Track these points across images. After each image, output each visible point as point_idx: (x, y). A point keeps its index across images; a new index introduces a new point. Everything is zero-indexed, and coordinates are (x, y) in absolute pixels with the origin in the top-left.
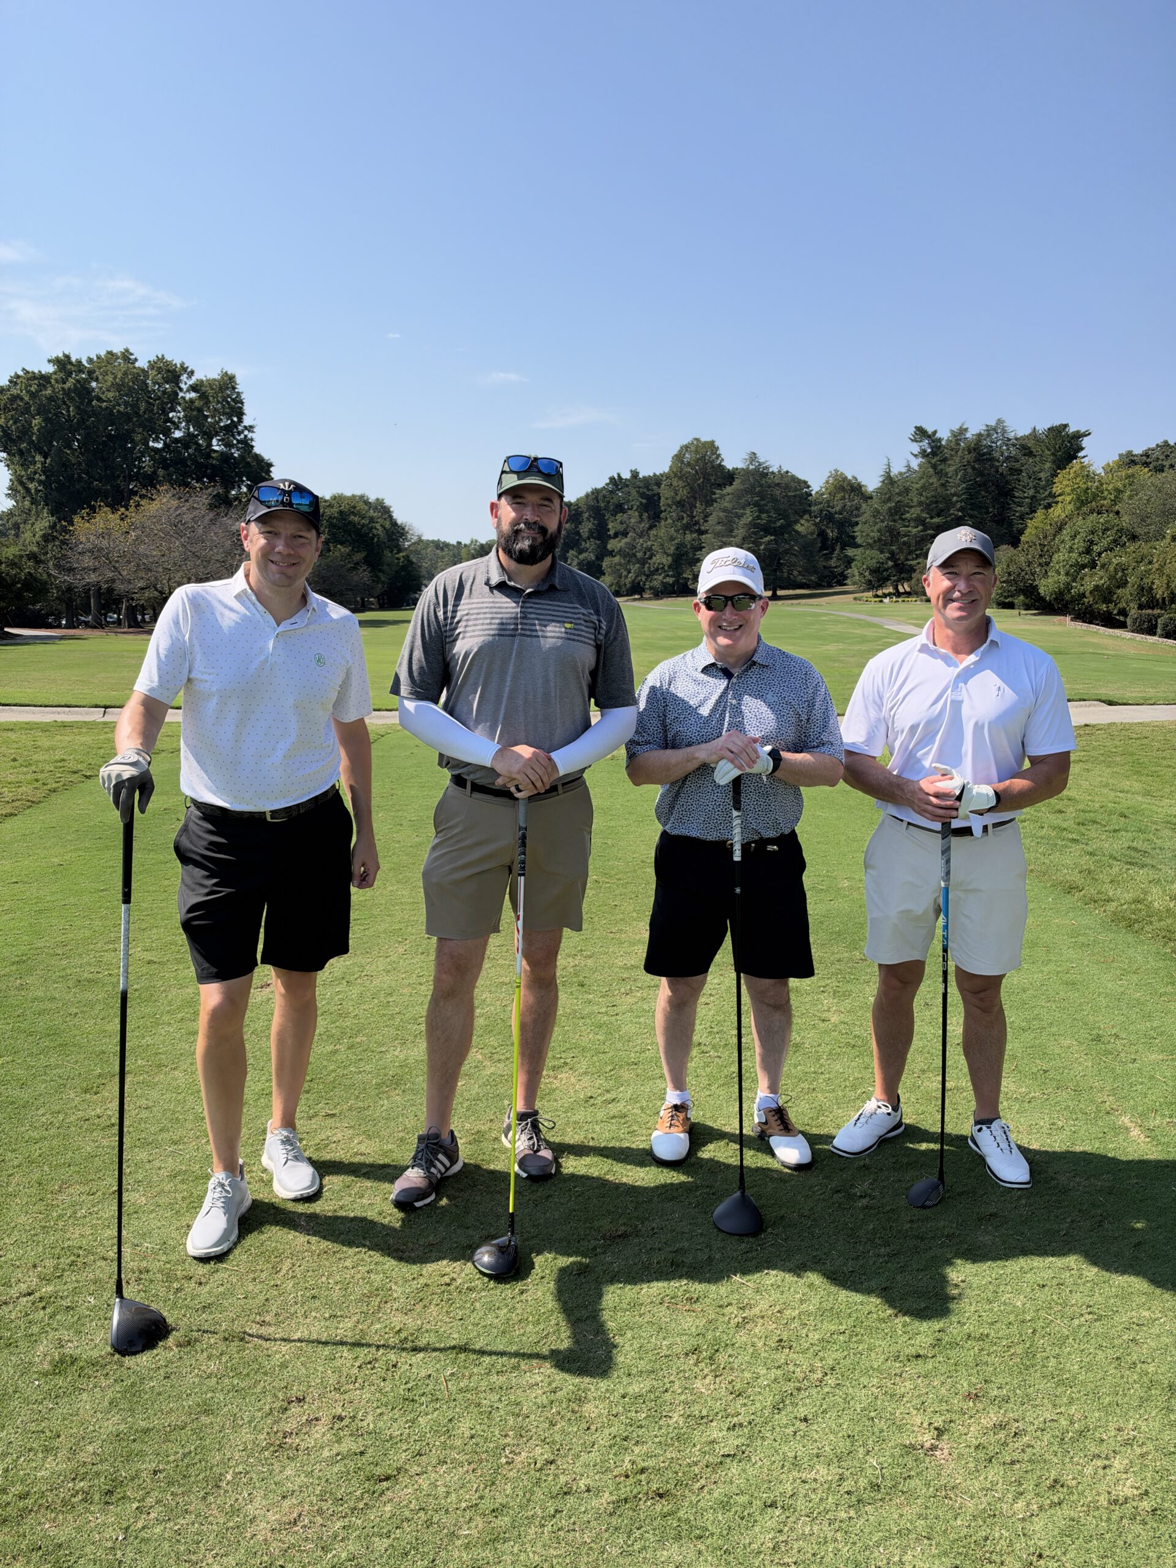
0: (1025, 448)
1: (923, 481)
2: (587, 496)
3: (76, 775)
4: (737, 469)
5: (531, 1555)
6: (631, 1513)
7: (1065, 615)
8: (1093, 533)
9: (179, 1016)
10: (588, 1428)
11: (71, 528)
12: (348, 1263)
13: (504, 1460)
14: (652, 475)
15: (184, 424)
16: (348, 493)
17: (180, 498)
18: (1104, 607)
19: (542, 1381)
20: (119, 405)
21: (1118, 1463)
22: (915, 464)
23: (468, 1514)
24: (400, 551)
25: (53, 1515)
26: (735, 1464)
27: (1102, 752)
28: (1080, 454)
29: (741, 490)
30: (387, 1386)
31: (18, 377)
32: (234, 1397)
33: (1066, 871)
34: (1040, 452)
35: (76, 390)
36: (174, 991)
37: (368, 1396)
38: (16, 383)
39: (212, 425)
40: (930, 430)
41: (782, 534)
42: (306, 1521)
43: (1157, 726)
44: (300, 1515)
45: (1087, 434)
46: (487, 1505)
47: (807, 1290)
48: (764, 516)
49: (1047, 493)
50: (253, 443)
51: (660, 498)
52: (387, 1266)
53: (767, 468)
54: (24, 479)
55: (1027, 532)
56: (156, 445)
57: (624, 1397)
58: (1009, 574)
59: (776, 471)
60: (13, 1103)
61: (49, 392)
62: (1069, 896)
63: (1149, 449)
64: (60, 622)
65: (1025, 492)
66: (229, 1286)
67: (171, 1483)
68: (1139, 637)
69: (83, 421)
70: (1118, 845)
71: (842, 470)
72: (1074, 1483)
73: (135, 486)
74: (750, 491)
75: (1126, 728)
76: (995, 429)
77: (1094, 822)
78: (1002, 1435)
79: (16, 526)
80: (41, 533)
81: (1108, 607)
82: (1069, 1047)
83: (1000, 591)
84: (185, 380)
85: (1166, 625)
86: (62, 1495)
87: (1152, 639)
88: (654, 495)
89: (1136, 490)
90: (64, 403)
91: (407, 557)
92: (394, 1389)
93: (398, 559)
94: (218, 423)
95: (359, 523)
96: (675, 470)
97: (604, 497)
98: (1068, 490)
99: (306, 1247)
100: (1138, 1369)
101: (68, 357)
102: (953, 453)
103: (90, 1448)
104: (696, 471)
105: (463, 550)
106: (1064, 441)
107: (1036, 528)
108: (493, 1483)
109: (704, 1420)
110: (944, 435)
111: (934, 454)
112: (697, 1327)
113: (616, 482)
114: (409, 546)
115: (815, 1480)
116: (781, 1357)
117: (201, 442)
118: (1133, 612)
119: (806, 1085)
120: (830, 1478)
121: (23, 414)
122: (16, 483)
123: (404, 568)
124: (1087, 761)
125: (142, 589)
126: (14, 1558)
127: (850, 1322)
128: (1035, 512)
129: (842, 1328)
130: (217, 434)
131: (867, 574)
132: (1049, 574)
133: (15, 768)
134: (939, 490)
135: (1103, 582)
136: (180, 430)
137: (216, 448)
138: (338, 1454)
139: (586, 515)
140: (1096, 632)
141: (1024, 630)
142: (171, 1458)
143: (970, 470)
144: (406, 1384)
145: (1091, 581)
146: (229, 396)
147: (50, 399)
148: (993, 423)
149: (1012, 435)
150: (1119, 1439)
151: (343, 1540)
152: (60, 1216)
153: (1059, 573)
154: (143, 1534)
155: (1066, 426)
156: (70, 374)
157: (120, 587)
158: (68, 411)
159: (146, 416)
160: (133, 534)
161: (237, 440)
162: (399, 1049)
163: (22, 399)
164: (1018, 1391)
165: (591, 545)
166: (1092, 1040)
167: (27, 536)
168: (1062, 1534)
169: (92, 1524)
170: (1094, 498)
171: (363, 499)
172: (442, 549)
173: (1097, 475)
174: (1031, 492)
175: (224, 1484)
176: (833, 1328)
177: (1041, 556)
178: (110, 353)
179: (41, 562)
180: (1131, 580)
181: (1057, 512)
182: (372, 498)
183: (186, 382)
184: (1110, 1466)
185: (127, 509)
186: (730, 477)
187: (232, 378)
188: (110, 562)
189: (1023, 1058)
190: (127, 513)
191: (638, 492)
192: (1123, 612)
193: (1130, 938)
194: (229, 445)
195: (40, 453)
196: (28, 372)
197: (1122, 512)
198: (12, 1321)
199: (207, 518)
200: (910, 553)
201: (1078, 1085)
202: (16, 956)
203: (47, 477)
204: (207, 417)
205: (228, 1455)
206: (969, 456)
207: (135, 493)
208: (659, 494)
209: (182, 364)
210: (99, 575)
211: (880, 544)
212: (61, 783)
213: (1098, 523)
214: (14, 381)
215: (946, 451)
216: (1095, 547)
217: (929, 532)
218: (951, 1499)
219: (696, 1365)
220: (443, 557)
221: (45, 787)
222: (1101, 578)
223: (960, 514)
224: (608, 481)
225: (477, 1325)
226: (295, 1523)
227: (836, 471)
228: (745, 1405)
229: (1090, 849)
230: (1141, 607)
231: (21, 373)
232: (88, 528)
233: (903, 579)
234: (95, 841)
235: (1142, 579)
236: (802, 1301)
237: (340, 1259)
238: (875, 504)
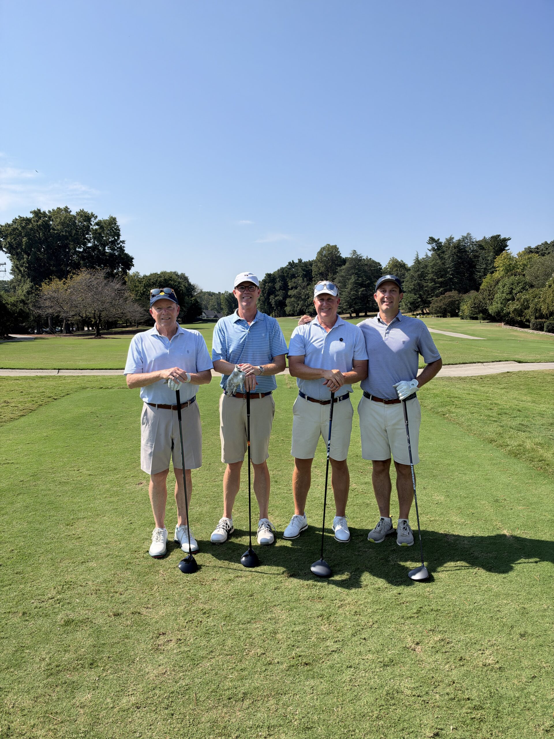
0: (481, 246)
1: (434, 262)
2: (278, 271)
3: (50, 398)
4: (347, 258)
5: (256, 684)
6: (295, 670)
7: (501, 322)
8: (513, 285)
9: (104, 496)
10: (278, 643)
11: (41, 288)
12: (181, 586)
13: (245, 654)
14: (308, 261)
15: (92, 240)
16: (168, 271)
17: (91, 274)
18: (519, 319)
19: (260, 627)
20: (63, 232)
21: (487, 652)
22: (430, 254)
23: (231, 671)
24: (192, 297)
25: (70, 672)
26: (336, 654)
27: (515, 384)
28: (507, 248)
29: (349, 267)
30: (198, 629)
31: (17, 219)
32: (137, 633)
33: (490, 434)
34: (488, 248)
35: (43, 225)
36: (101, 486)
37: (191, 632)
38: (15, 223)
39: (105, 240)
40: (436, 239)
41: (369, 287)
42: (169, 673)
43: (540, 372)
44: (166, 671)
45: (509, 239)
46: (239, 668)
47: (367, 594)
48: (360, 279)
49: (491, 266)
50: (125, 249)
51: (312, 271)
52: (196, 588)
53: (361, 257)
54: (19, 266)
55: (483, 284)
56: (80, 250)
57: (292, 632)
58: (475, 304)
59: (365, 258)
60: (37, 530)
61: (30, 226)
62: (491, 444)
63: (538, 246)
64: (34, 331)
65: (481, 266)
66: (133, 595)
67: (115, 661)
68: (536, 332)
69: (46, 239)
70: (515, 423)
71: (396, 257)
72: (469, 659)
73: (70, 269)
74: (354, 267)
75: (526, 373)
76: (466, 238)
77: (506, 413)
78: (442, 643)
79: (14, 287)
80: (26, 290)
81: (521, 319)
82: (484, 504)
83: (471, 312)
84: (93, 220)
85: (548, 326)
86: (73, 666)
87: (541, 333)
88: (309, 270)
89: (532, 264)
90: (38, 231)
91: (195, 300)
92: (201, 630)
93: (191, 300)
94: (108, 239)
95: (173, 285)
96: (318, 259)
97: (286, 271)
98: (501, 265)
99: (163, 581)
100: (499, 620)
101: (39, 210)
102: (447, 249)
103: (83, 650)
104: (328, 259)
105: (221, 296)
106: (498, 243)
107: (487, 282)
108: (241, 661)
109: (324, 639)
110: (443, 240)
111: (438, 249)
112: (323, 607)
113: (292, 265)
114: (197, 294)
115: (368, 659)
116: (356, 618)
117: (100, 248)
118: (533, 320)
119: (371, 520)
120: (373, 658)
121: (18, 236)
122: (15, 268)
123: (194, 304)
124: (507, 388)
125: (73, 316)
126: (56, 686)
127: (385, 605)
128: (486, 275)
129: (381, 608)
130: (108, 245)
131: (409, 304)
132: (493, 304)
133: (22, 395)
134: (441, 266)
135: (518, 307)
136: (91, 243)
137: (107, 251)
138: (179, 652)
139: (278, 279)
140: (515, 330)
141: (482, 330)
142: (115, 653)
143: (455, 257)
144: (206, 628)
145: (513, 306)
146: (113, 227)
147: (31, 229)
148: (465, 235)
149: (474, 240)
150: (489, 644)
151: (183, 679)
152: (62, 571)
153: (498, 303)
154: (106, 678)
155: (499, 236)
156: (40, 218)
157: (63, 315)
158: (39, 235)
159: (75, 237)
160: (69, 290)
161: (117, 247)
162: (198, 508)
163: (18, 230)
164: (450, 629)
165: (281, 293)
166: (494, 501)
167: (20, 292)
168: (463, 675)
169: (86, 675)
170: (513, 268)
171: (175, 274)
172: (212, 296)
173: (515, 258)
174: (484, 266)
175: (136, 662)
176: (377, 607)
177: (489, 295)
178: (59, 208)
179: (26, 304)
180: (531, 306)
181: (496, 275)
182: (179, 273)
183: (93, 221)
184: (484, 653)
185: (67, 279)
186: (344, 261)
187: (114, 219)
188: (59, 304)
189: (464, 508)
190: (66, 281)
191: (302, 269)
192: (528, 321)
193: (515, 461)
194: (113, 249)
195: (26, 254)
196: (21, 217)
197: (526, 275)
198: (47, 608)
199: (103, 283)
200: (429, 295)
201: (486, 519)
202: (32, 473)
203: (29, 265)
204: (103, 237)
205: (137, 652)
206: (455, 250)
207: (70, 272)
208: (311, 270)
209: (92, 213)
210: (54, 310)
211: (414, 291)
212: (44, 402)
213: (515, 280)
214: (15, 221)
215: (444, 248)
216: (514, 291)
217: (437, 285)
218: (420, 664)
219: (322, 621)
220: (212, 299)
221: (37, 404)
222: (517, 305)
223: (451, 276)
224: (288, 264)
225: (234, 607)
226: (164, 674)
227: (393, 258)
228: (341, 634)
229: (501, 424)
230: (536, 318)
231: (18, 218)
232: (49, 288)
233: (426, 307)
234: (61, 426)
235: (536, 305)
236: (365, 598)
237: (177, 585)
238: (412, 272)
